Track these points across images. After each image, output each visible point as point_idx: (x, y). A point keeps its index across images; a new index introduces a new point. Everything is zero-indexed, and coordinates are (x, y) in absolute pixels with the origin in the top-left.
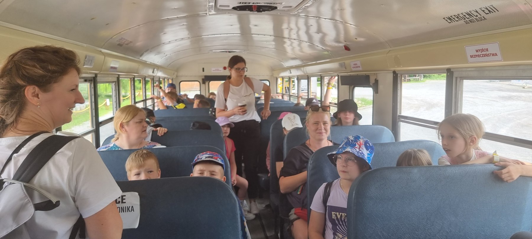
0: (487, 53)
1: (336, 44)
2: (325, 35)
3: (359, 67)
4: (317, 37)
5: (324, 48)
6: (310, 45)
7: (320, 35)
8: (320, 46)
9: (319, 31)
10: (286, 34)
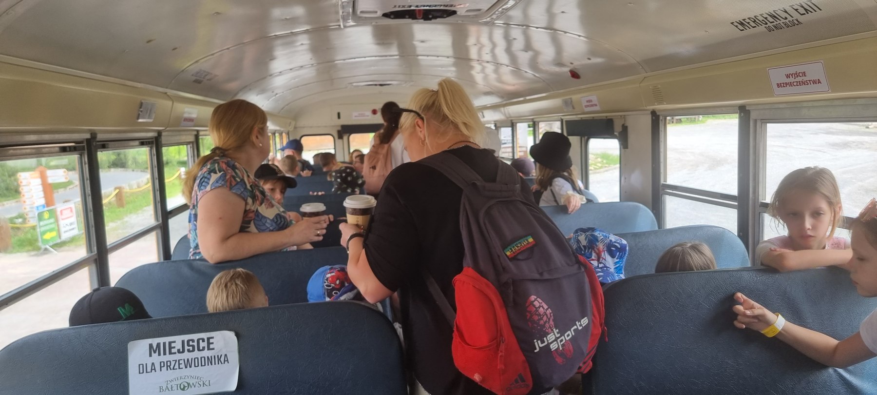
0: (805, 79)
1: (557, 69)
2: (537, 54)
3: (596, 105)
4: (524, 57)
5: (537, 75)
6: (513, 70)
7: (529, 54)
8: (530, 73)
9: (528, 47)
10: (473, 53)
